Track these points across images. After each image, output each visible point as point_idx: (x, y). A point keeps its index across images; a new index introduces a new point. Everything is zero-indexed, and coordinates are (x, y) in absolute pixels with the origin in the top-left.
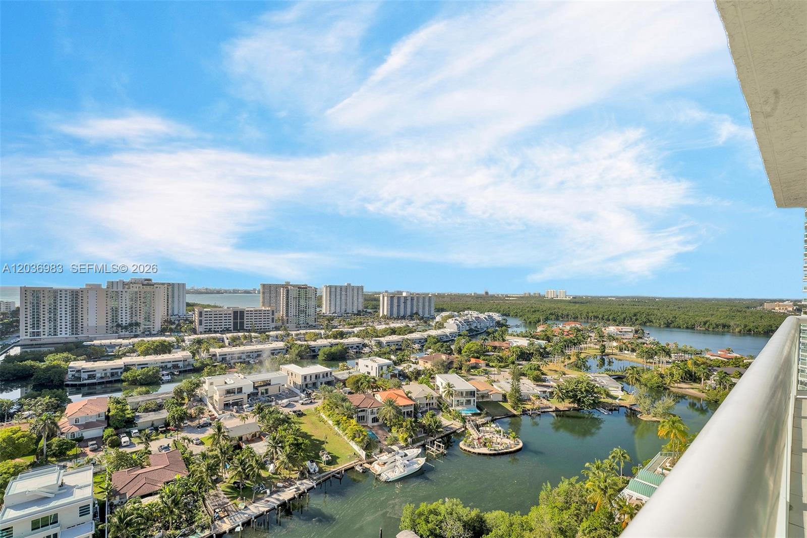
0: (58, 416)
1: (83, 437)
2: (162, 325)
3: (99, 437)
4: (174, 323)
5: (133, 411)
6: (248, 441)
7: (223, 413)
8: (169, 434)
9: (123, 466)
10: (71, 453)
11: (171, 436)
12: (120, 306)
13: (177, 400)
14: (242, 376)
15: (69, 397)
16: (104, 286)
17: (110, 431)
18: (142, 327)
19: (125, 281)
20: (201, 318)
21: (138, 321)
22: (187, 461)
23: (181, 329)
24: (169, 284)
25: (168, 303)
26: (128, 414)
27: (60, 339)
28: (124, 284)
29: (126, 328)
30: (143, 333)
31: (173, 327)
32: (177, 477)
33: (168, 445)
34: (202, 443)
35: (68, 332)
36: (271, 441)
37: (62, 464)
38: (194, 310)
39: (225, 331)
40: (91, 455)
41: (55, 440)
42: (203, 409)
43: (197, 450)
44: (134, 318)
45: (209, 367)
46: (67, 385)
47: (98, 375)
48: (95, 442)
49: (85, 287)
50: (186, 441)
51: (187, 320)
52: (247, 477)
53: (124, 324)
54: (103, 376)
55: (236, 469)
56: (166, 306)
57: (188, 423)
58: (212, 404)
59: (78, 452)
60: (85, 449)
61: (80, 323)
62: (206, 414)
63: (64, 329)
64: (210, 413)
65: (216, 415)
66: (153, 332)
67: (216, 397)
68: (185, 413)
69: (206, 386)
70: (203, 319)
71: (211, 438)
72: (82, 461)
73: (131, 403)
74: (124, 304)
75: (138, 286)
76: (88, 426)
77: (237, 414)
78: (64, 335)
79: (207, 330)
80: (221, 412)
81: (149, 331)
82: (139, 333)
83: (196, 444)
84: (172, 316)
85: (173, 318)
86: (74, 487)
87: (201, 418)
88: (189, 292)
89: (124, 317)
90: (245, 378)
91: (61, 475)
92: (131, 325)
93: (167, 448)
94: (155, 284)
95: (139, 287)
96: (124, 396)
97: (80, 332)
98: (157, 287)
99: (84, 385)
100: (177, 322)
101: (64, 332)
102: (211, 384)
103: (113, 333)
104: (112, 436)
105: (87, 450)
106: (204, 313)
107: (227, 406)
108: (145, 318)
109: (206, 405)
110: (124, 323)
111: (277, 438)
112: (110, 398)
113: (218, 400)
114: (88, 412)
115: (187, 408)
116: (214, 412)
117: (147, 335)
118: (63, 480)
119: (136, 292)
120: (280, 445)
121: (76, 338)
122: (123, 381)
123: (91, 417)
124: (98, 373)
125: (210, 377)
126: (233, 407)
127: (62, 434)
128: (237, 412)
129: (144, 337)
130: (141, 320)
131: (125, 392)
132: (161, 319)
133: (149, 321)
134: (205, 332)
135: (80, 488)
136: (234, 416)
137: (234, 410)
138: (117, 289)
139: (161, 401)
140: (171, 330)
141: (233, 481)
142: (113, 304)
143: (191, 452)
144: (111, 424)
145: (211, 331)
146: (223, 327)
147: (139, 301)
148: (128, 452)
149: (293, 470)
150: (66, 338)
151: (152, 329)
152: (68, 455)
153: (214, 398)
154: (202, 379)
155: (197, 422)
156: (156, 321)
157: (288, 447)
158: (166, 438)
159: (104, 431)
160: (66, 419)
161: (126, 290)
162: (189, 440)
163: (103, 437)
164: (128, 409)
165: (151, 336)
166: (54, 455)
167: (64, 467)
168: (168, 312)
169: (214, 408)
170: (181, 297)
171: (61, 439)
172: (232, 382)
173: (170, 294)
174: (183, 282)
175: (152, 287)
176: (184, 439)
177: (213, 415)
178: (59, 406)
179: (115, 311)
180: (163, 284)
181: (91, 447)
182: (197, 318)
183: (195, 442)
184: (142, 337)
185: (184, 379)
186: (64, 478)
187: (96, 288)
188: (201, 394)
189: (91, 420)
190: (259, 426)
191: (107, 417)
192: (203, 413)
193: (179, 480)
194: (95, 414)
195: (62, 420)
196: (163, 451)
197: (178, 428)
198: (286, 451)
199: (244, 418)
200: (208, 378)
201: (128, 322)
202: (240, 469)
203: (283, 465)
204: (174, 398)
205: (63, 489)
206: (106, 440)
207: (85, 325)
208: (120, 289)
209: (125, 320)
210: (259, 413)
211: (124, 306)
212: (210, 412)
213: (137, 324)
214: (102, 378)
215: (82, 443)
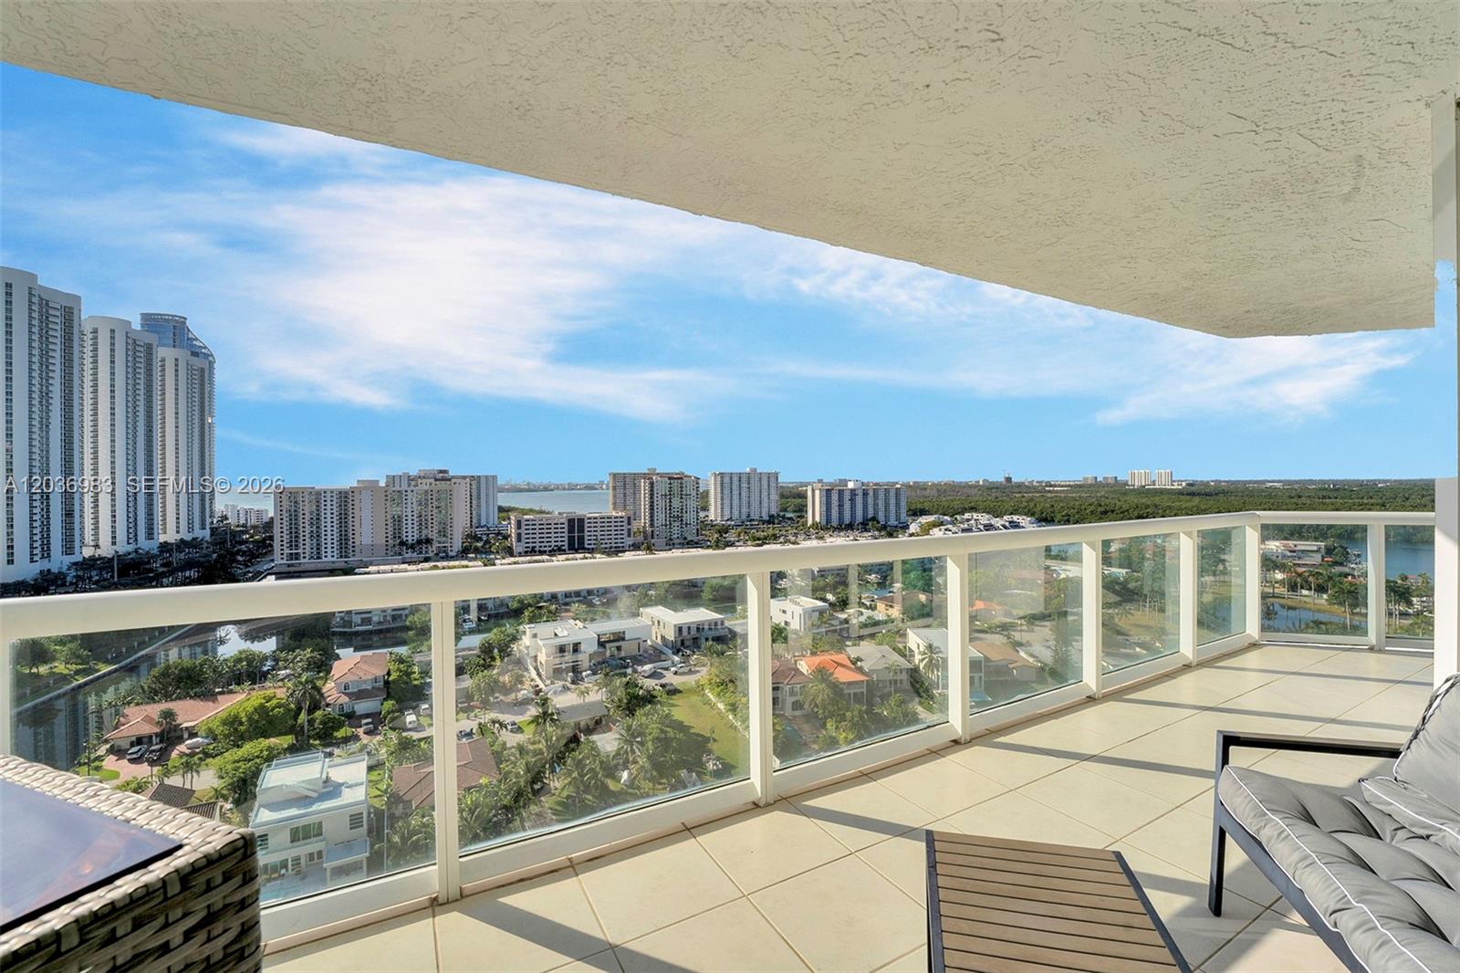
0: (321, 678)
1: (354, 712)
2: (463, 543)
3: (376, 713)
4: (480, 539)
5: (423, 675)
6: (589, 731)
7: (552, 683)
8: (473, 714)
9: (409, 759)
10: (340, 734)
11: (476, 716)
12: (405, 514)
13: (484, 660)
14: (580, 624)
15: (337, 651)
16: (382, 484)
17: (389, 704)
18: (436, 545)
19: (411, 474)
20: (518, 531)
21: (430, 537)
22: (499, 757)
23: (490, 548)
24: (473, 477)
25: (471, 506)
26: (416, 679)
27: (324, 565)
28: (410, 479)
29: (412, 547)
30: (437, 554)
31: (479, 544)
32: (483, 781)
33: (472, 730)
34: (519, 730)
35: (335, 554)
36: (623, 732)
37: (328, 750)
38: (509, 519)
39: (555, 551)
40: (365, 739)
41: (318, 714)
42: (522, 676)
43: (511, 739)
44: (424, 532)
45: (530, 609)
46: (334, 634)
47: (375, 619)
48: (370, 720)
49: (356, 485)
50: (497, 725)
51: (499, 534)
52: (587, 789)
53: (410, 541)
54: (382, 620)
55: (570, 775)
56: (469, 512)
57: (501, 697)
58: (536, 669)
59: (349, 734)
60: (358, 730)
61: (351, 541)
62: (527, 684)
63: (329, 550)
64: (532, 683)
65: (542, 686)
66: (451, 554)
67: (542, 658)
68: (496, 682)
69: (526, 640)
70: (523, 531)
71: (533, 721)
72: (354, 747)
73: (417, 662)
74: (409, 510)
75: (429, 481)
76: (360, 695)
77: (573, 686)
78: (330, 559)
79: (529, 549)
80: (548, 682)
81: (444, 552)
82: (431, 554)
83: (511, 731)
84: (477, 527)
85: (479, 532)
86: (342, 784)
87: (519, 690)
88: (502, 490)
89: (410, 530)
90: (585, 627)
91: (326, 765)
92: (419, 542)
93: (470, 734)
94: (453, 477)
95: (431, 484)
96: (410, 652)
97: (352, 553)
98: (455, 483)
99: (357, 634)
100: (485, 538)
101: (329, 554)
102: (535, 636)
103: (396, 554)
104: (392, 711)
105: (360, 731)
106: (523, 523)
107: (557, 673)
108: (440, 531)
109: (527, 670)
110: (410, 539)
111: (634, 727)
112: (391, 653)
113: (543, 663)
114: (361, 674)
115: (499, 674)
116: (539, 682)
117: (443, 559)
118: (328, 773)
119: (426, 492)
120: (639, 739)
121: (346, 562)
122: (408, 629)
123: (365, 682)
124: (376, 615)
125: (533, 625)
126: (567, 673)
127: (328, 705)
128: (573, 682)
129: (438, 561)
130: (434, 535)
131: (411, 646)
132: (463, 533)
133: (444, 536)
134: (526, 552)
135: (350, 787)
136: (569, 689)
137: (569, 679)
138: (400, 486)
139: (461, 661)
140: (477, 550)
141: (565, 793)
142: (396, 510)
143: (505, 743)
144: (392, 694)
145: (535, 552)
146: (553, 544)
147: (430, 505)
148: (414, 738)
149: (660, 784)
150: (333, 562)
151: (450, 548)
152: (336, 737)
153: (539, 659)
154: (521, 627)
155: (513, 696)
156: (455, 537)
157: (650, 743)
158: (468, 718)
159: (382, 704)
160: (333, 684)
161: (412, 488)
162: (501, 724)
163: (380, 713)
164: (415, 673)
165: (447, 560)
166: (318, 737)
167: (330, 755)
168: (471, 521)
169: (539, 675)
170: (491, 498)
171: (326, 712)
172: (566, 633)
173: (474, 494)
174: (492, 474)
175: (448, 483)
176: (494, 722)
177: (537, 686)
178: (322, 665)
179: (398, 521)
180: (464, 478)
181: (365, 727)
182: (513, 531)
183: (509, 727)
184: (435, 561)
185: (495, 627)
186: (329, 770)
187: (371, 486)
188: (520, 651)
189: (364, 687)
190: (607, 707)
191: (387, 683)
192: (522, 683)
193: (486, 786)
194: (370, 677)
195: (328, 685)
196: (464, 739)
197: (486, 705)
198: (647, 750)
199: (582, 693)
200: (529, 626)
201: (415, 538)
202: (575, 774)
203: (642, 774)
204: (479, 656)
205: (330, 789)
206: (385, 718)
207: (357, 543)
208: (404, 486)
209: (411, 535)
210: (606, 686)
211: (410, 514)
212: (532, 680)
213: (428, 541)
214: (380, 623)
215: (354, 721)
